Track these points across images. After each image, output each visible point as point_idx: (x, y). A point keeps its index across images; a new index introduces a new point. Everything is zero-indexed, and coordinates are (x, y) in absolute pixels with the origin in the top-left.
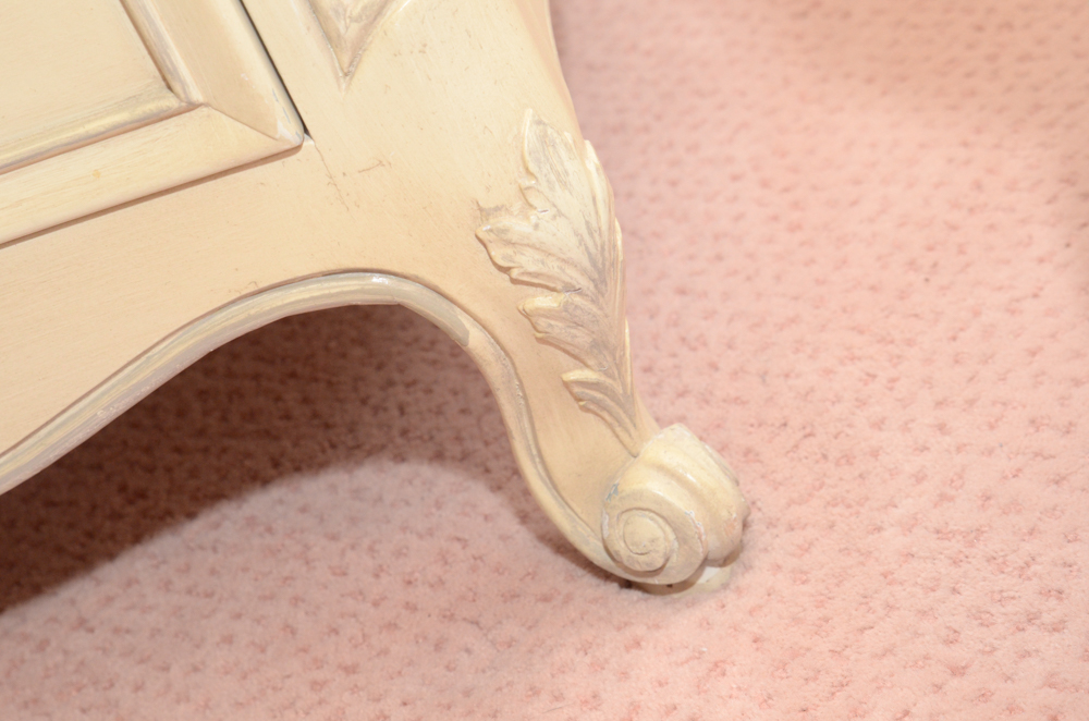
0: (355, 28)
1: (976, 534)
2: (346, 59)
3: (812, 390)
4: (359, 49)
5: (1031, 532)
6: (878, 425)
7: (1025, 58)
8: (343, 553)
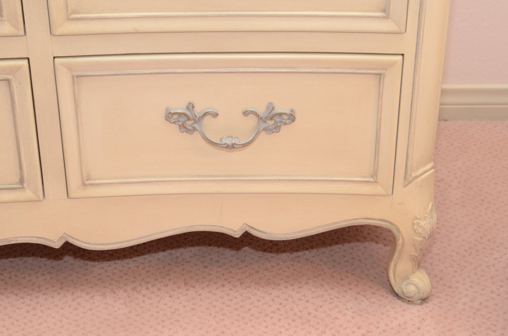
0: (412, 179)
1: (479, 310)
2: (406, 183)
3: (443, 270)
4: (410, 183)
5: (490, 313)
6: (458, 282)
7: (493, 212)
8: (332, 273)
